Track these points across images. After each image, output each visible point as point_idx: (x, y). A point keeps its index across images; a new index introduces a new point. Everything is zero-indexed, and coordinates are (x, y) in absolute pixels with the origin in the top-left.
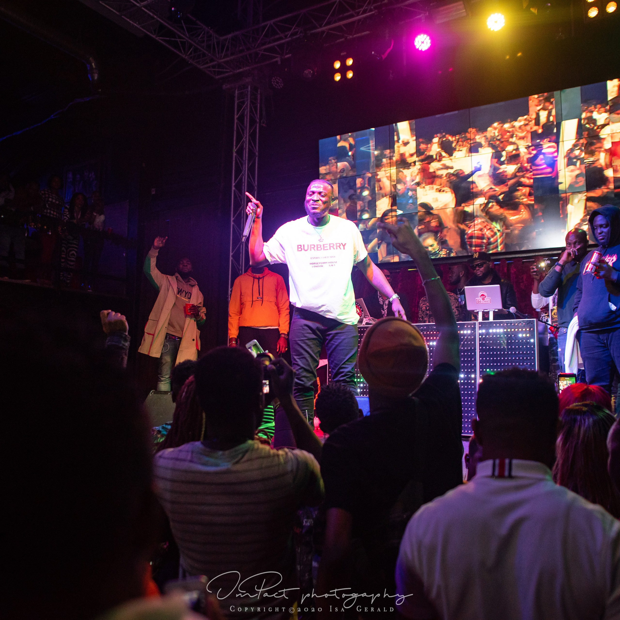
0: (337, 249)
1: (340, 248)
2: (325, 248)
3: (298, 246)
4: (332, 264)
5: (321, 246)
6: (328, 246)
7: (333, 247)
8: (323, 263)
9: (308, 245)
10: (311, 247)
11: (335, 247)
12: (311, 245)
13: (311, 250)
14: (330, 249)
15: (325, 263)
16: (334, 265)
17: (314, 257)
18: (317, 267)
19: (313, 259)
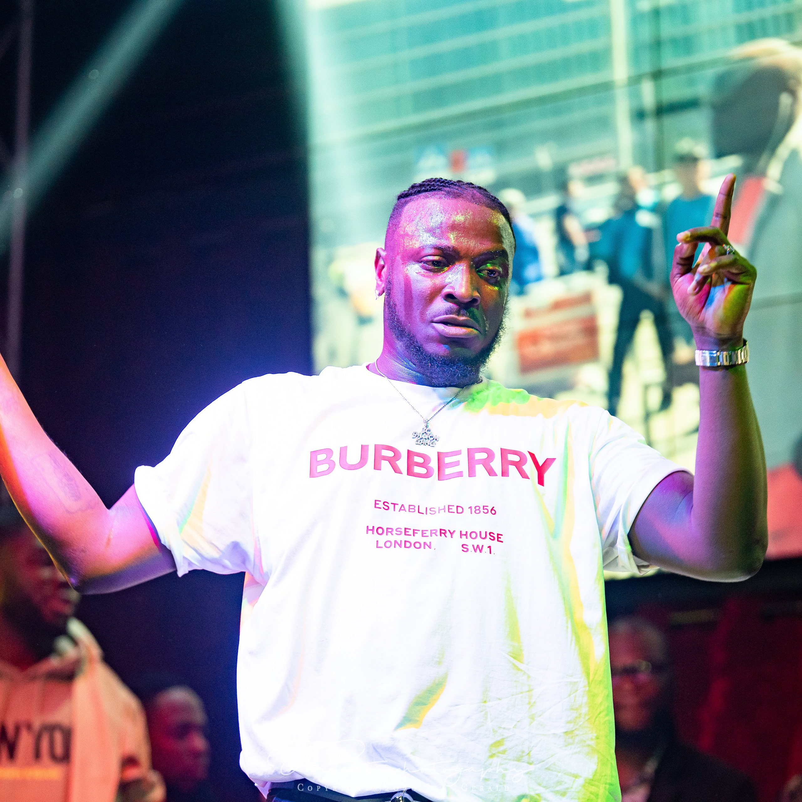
0: (505, 473)
1: (524, 475)
2: (449, 470)
3: (314, 454)
4: (479, 542)
5: (427, 458)
6: (463, 458)
7: (486, 463)
8: (433, 533)
9: (364, 449)
10: (377, 454)
11: (496, 465)
12: (378, 448)
13: (377, 467)
14: (472, 473)
15: (443, 533)
16: (486, 549)
17: (392, 503)
18: (400, 546)
19: (384, 508)
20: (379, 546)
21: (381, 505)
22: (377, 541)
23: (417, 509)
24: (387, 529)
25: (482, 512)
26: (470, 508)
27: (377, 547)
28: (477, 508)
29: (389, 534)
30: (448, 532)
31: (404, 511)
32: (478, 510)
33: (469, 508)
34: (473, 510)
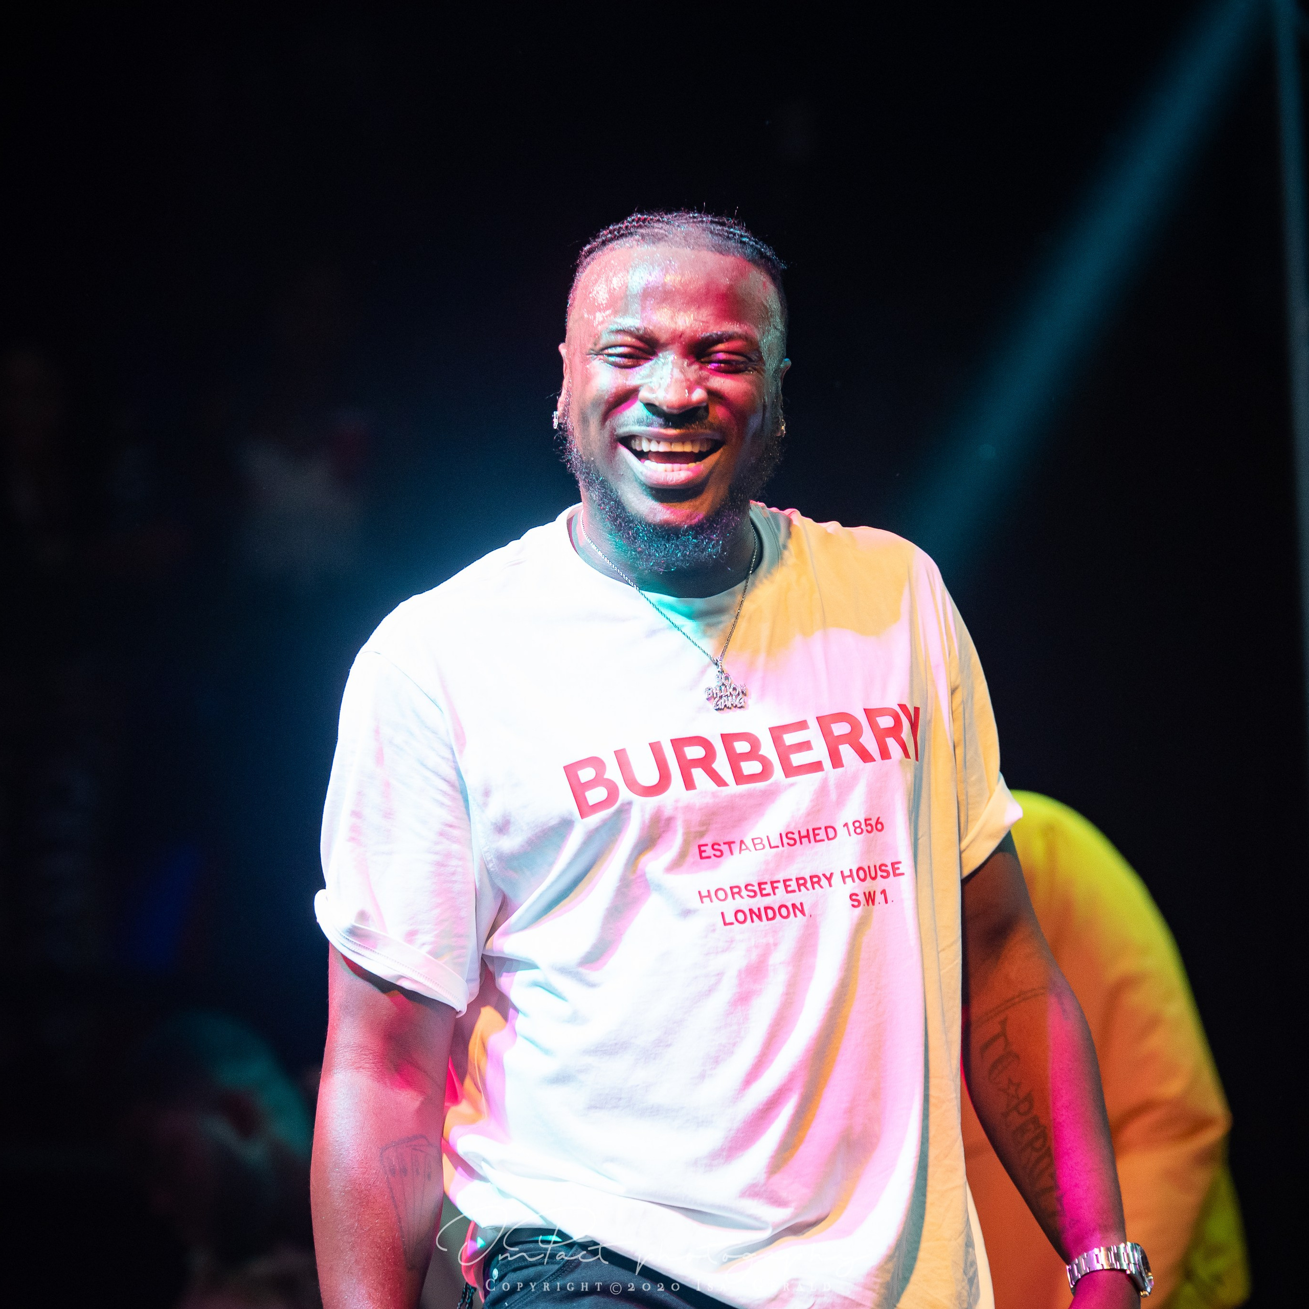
2: (797, 759)
3: (571, 771)
5: (755, 743)
6: (813, 734)
8: (801, 882)
9: (657, 750)
10: (680, 756)
12: (678, 746)
14: (836, 761)
15: (815, 880)
16: (879, 898)
17: (724, 843)
18: (759, 917)
19: (715, 855)
20: (727, 921)
21: (709, 851)
22: (722, 914)
23: (766, 842)
24: (731, 888)
25: (865, 832)
26: (846, 825)
27: (725, 924)
28: (857, 824)
29: (737, 896)
30: (823, 879)
31: (747, 851)
32: (858, 827)
33: (844, 826)
34: (852, 828)
